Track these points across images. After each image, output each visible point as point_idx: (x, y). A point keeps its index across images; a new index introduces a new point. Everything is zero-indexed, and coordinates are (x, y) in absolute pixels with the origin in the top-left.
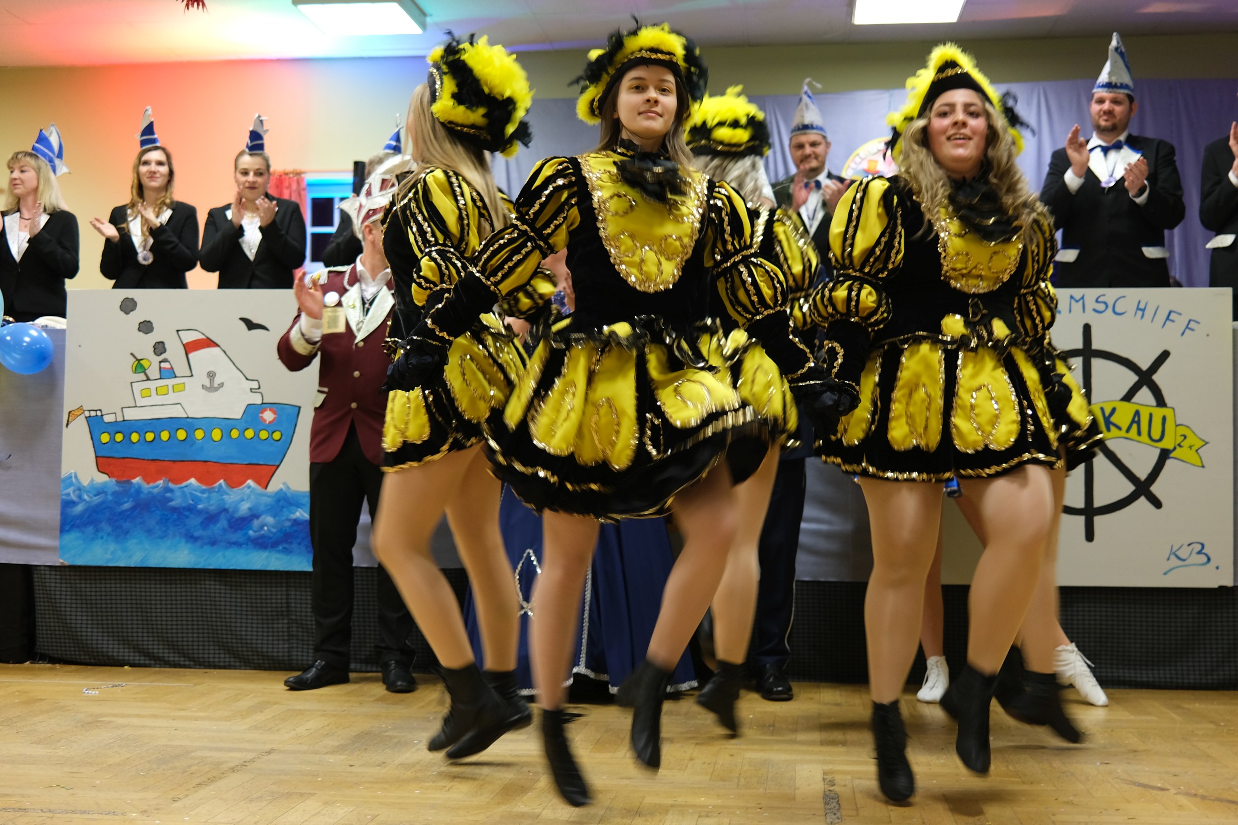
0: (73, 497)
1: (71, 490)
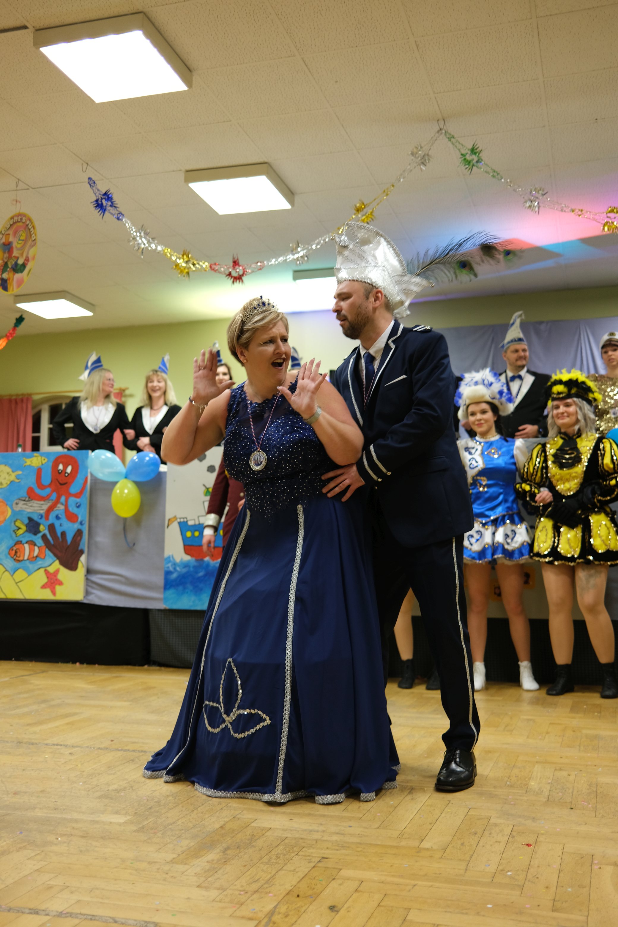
0: (171, 569)
1: (170, 565)
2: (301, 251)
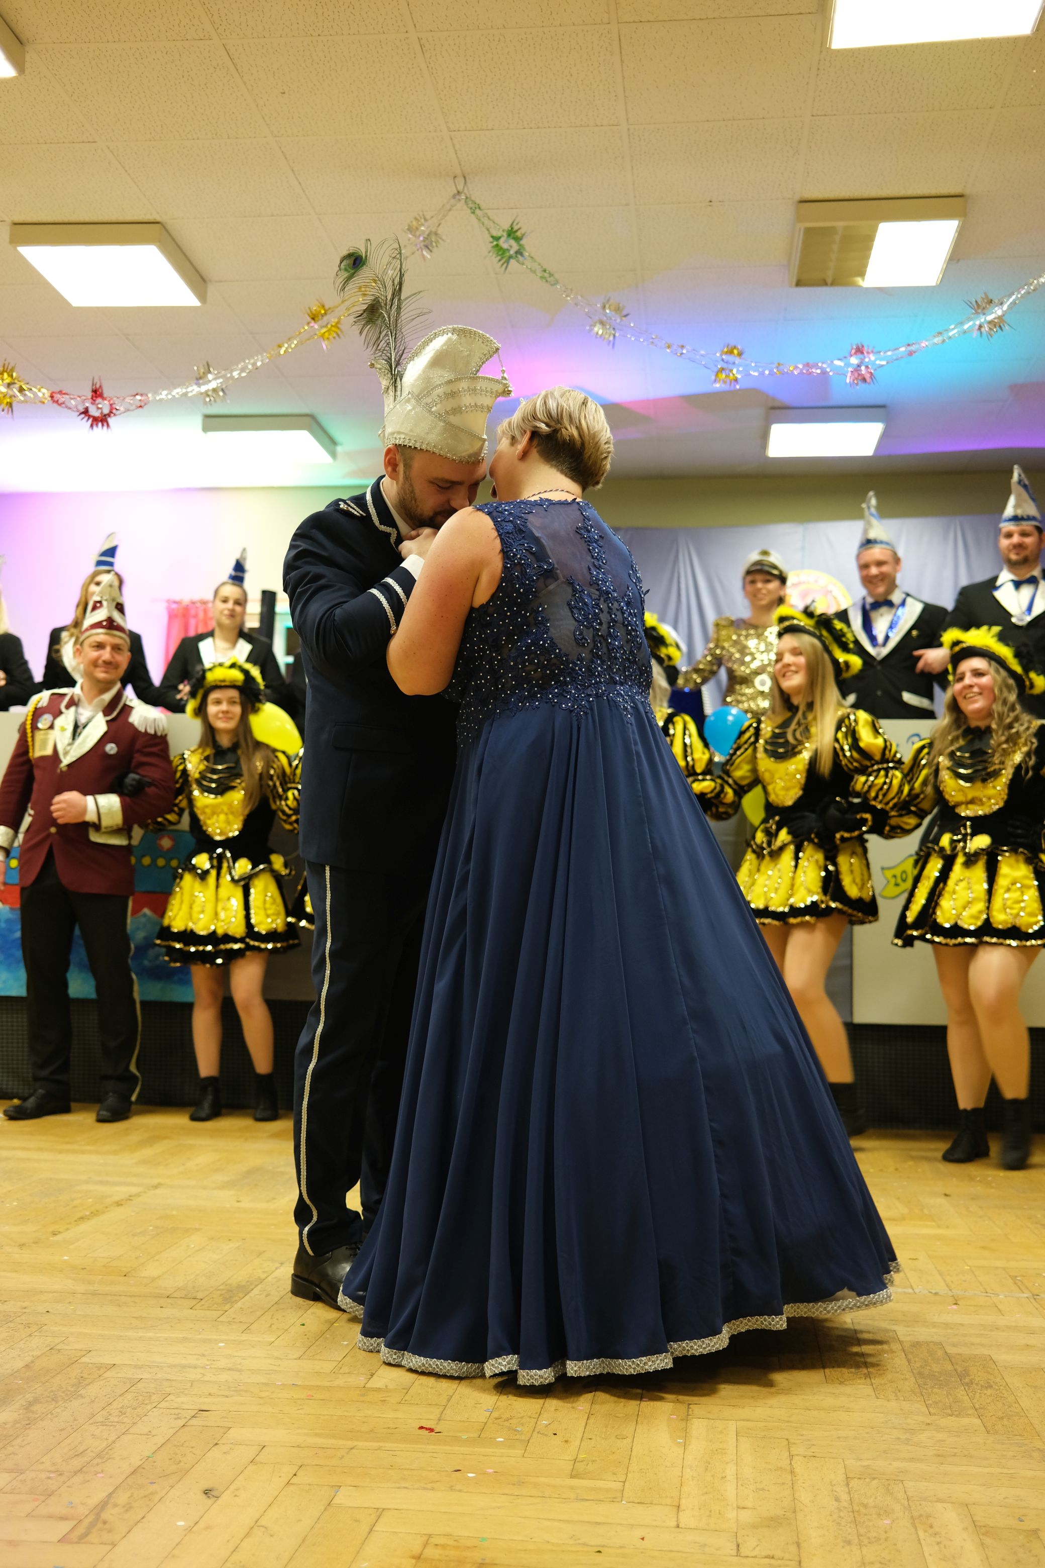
2: (215, 379)
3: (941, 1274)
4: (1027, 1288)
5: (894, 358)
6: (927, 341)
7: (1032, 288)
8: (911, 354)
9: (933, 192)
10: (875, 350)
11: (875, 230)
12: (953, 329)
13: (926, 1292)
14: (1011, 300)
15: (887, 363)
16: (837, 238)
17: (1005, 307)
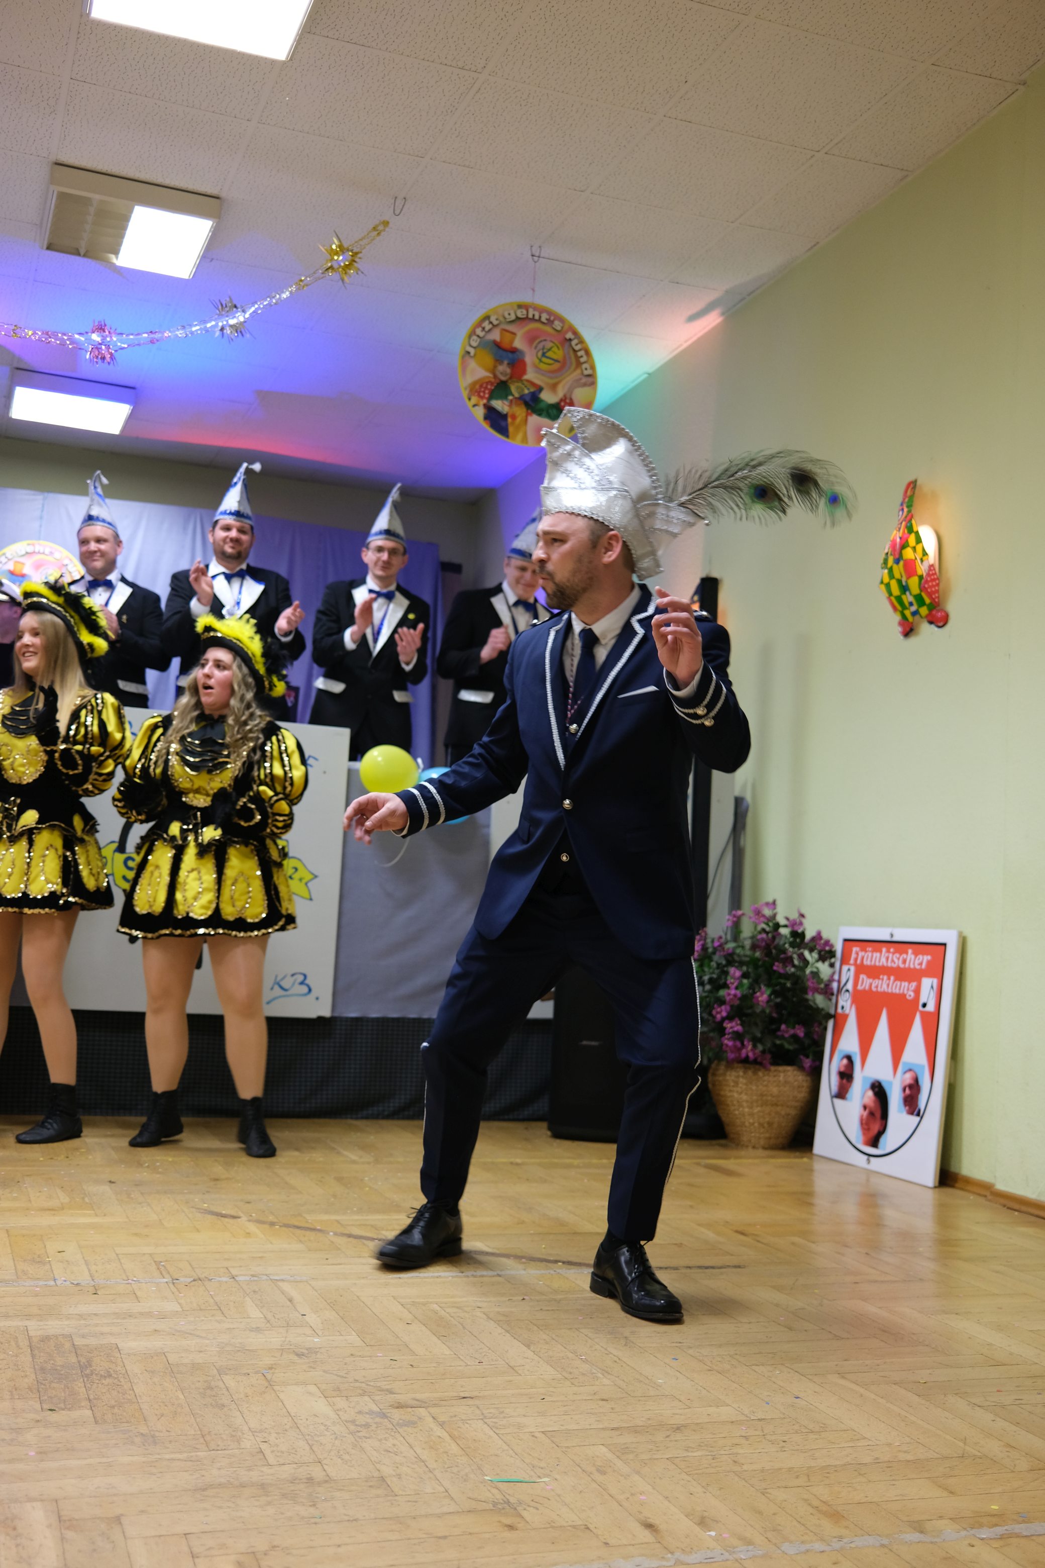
3: (87, 1263)
4: (169, 1273)
5: (136, 342)
6: (170, 331)
7: (274, 301)
8: (152, 342)
9: (191, 187)
10: (118, 331)
11: (131, 211)
12: (196, 325)
13: (68, 1283)
14: (253, 309)
15: (128, 346)
16: (92, 210)
17: (247, 316)
